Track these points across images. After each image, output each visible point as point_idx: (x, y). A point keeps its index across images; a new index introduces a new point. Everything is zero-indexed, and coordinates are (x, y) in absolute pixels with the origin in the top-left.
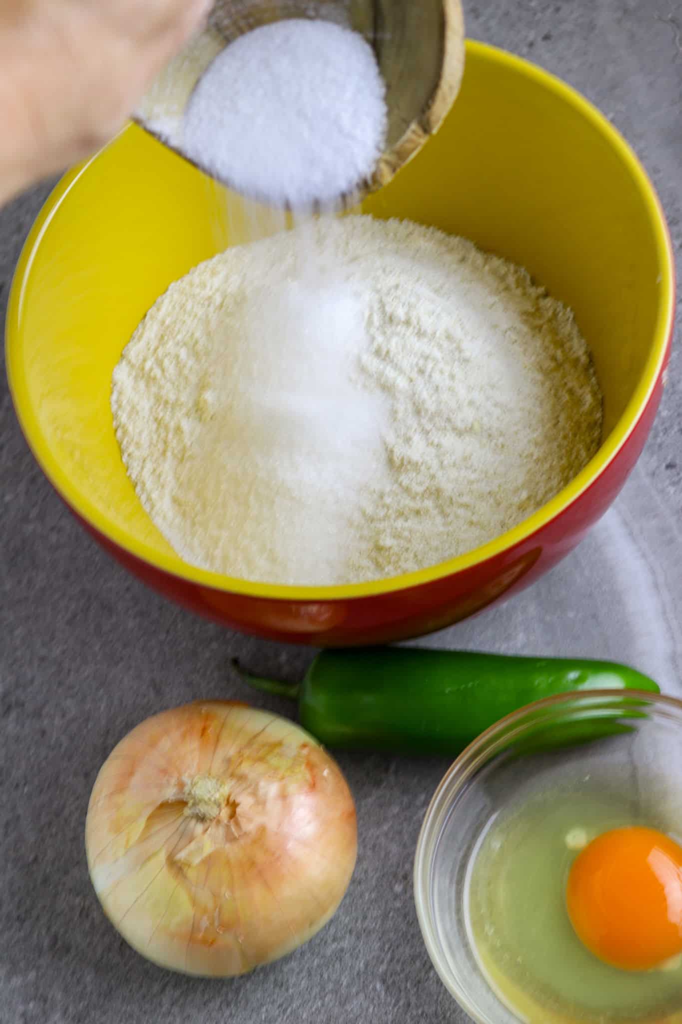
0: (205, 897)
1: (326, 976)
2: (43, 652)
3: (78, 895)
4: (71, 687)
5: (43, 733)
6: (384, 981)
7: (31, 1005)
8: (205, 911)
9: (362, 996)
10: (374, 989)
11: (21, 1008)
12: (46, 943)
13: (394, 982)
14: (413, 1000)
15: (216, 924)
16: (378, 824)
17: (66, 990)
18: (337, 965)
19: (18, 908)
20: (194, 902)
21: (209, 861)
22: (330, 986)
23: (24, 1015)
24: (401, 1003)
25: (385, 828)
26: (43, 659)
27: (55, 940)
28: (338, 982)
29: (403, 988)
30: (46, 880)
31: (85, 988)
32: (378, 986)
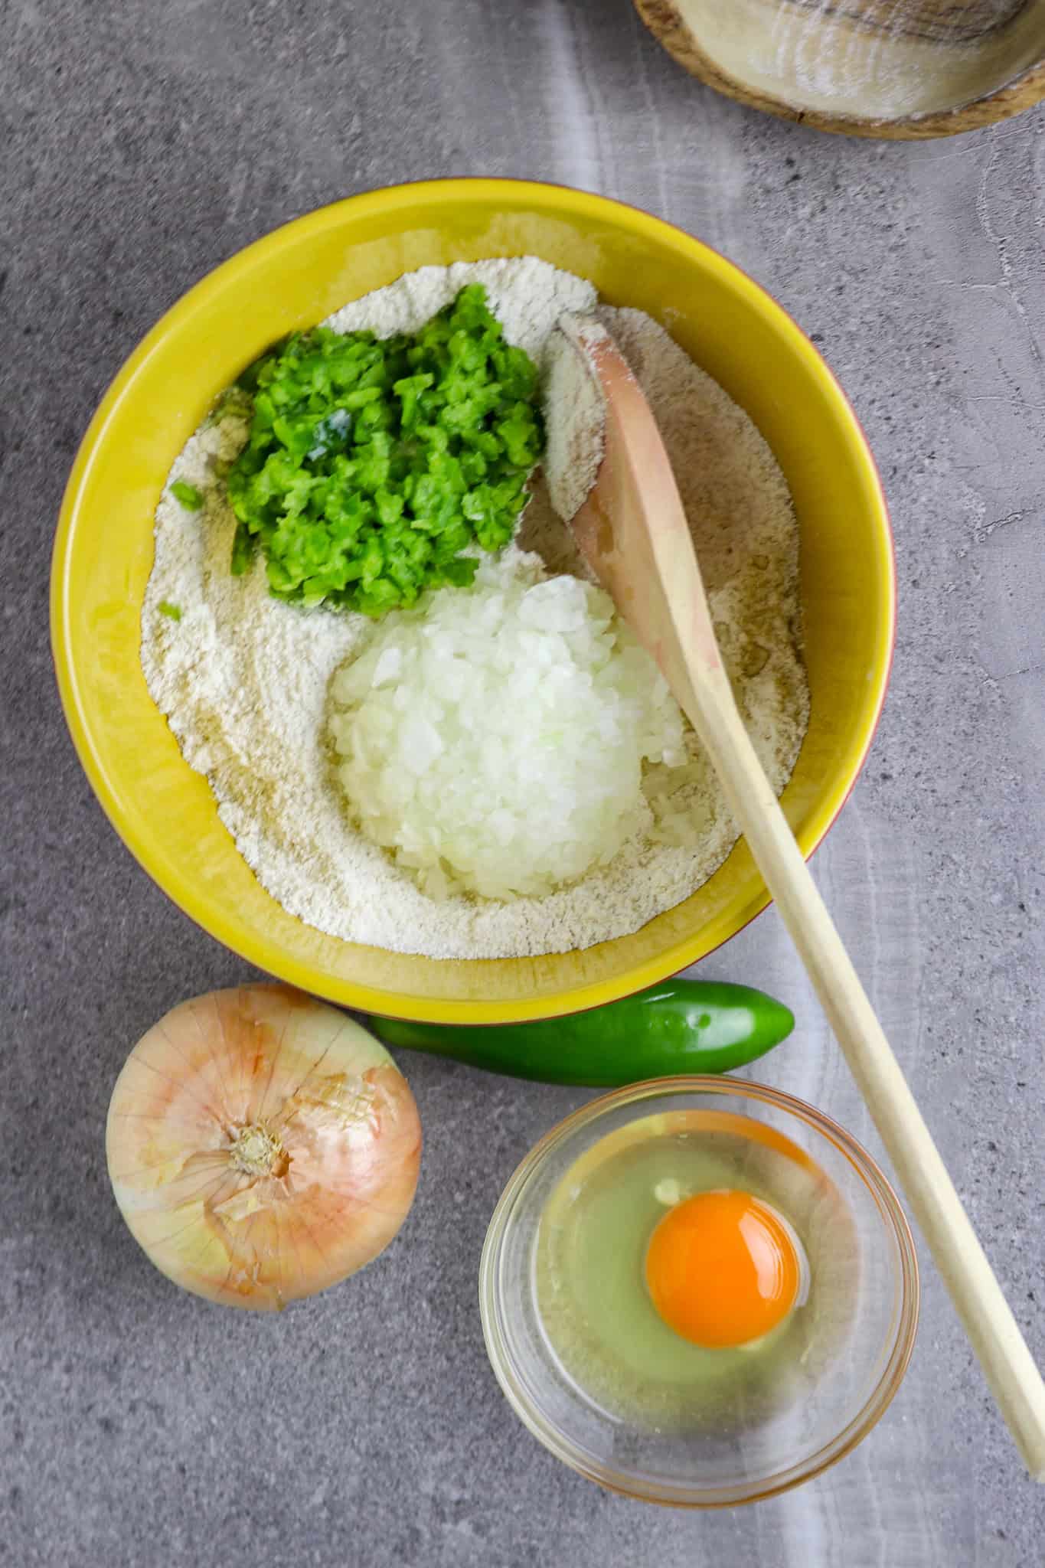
0: (245, 1252)
1: (366, 1285)
2: (51, 837)
3: (86, 1152)
4: (85, 891)
5: (48, 945)
6: (431, 1301)
7: (27, 1273)
8: (243, 1265)
9: (404, 1314)
10: (420, 1307)
11: (15, 1275)
12: (45, 1205)
13: (442, 1303)
14: (461, 1326)
15: (255, 1277)
16: (445, 1119)
17: (67, 1262)
18: (381, 1275)
19: (14, 1158)
20: (231, 1255)
21: (252, 1219)
22: (371, 1297)
23: (18, 1283)
24: (448, 1326)
25: (453, 1124)
26: (50, 847)
27: (56, 1202)
28: (379, 1295)
29: (451, 1309)
30: (47, 1130)
31: (90, 1261)
32: (424, 1305)
